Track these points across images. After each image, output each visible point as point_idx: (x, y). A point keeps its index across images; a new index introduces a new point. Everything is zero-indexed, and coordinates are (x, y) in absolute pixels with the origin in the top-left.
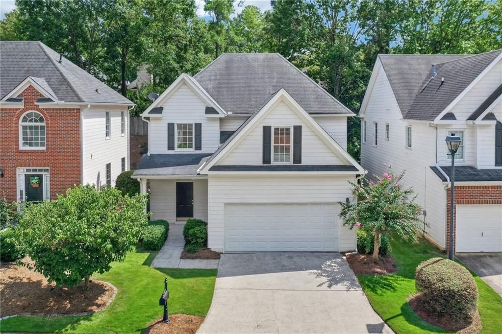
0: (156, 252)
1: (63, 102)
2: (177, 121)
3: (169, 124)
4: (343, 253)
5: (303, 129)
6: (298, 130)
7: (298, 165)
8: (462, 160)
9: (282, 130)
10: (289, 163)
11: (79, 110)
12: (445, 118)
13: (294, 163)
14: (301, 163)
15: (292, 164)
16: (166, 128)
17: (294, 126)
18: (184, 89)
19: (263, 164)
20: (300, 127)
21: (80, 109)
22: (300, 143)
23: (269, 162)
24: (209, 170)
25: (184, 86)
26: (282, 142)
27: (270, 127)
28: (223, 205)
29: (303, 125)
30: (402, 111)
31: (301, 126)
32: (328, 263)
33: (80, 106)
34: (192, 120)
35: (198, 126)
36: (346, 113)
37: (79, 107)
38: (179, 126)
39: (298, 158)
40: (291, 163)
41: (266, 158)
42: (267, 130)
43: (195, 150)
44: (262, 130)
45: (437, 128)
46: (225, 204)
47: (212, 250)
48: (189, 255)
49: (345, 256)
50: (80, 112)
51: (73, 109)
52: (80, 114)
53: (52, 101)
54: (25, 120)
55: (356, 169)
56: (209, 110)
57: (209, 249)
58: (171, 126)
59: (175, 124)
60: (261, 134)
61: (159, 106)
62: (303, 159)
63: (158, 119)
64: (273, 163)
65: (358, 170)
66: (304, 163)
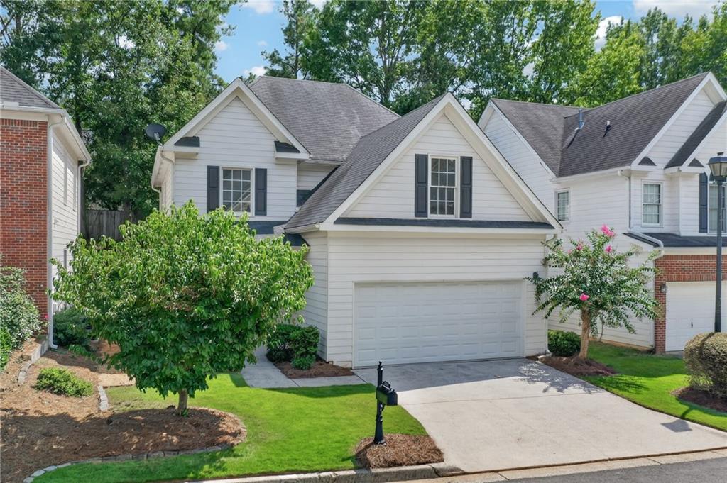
1: (14, 105)
2: (224, 162)
3: (209, 168)
4: (533, 358)
5: (475, 163)
6: (467, 162)
7: (467, 220)
8: (658, 224)
9: (443, 161)
10: (452, 216)
11: (44, 126)
12: (644, 162)
13: (461, 217)
14: (471, 217)
15: (459, 218)
16: (205, 175)
17: (461, 157)
18: (237, 109)
19: (416, 216)
20: (470, 159)
21: (46, 124)
22: (470, 183)
23: (424, 213)
24: (334, 224)
25: (236, 104)
26: (443, 183)
27: (426, 157)
28: (352, 285)
29: (475, 157)
31: (472, 158)
33: (49, 116)
34: (251, 164)
35: (262, 174)
37: (46, 120)
38: (228, 172)
39: (467, 210)
40: (457, 215)
41: (420, 209)
42: (421, 160)
43: (256, 214)
44: (413, 160)
45: (630, 179)
46: (357, 284)
47: (334, 364)
48: (301, 372)
50: (46, 130)
51: (33, 123)
52: (46, 134)
55: (551, 225)
56: (282, 146)
57: (328, 363)
58: (213, 172)
59: (220, 168)
60: (413, 167)
61: (191, 135)
62: (474, 211)
63: (191, 158)
64: (431, 217)
65: (554, 228)
66: (475, 217)
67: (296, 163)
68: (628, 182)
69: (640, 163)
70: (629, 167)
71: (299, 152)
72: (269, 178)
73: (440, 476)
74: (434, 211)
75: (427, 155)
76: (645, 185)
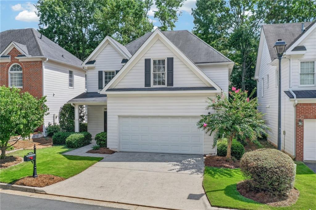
1: (30, 56)
2: (105, 69)
3: (99, 72)
4: (205, 156)
5: (174, 60)
7: (171, 87)
8: (314, 85)
9: (159, 61)
10: (164, 86)
11: (41, 62)
12: (296, 49)
13: (167, 86)
14: (173, 86)
16: (98, 75)
17: (167, 58)
18: (109, 48)
19: (145, 87)
20: (172, 59)
21: (41, 61)
22: (172, 70)
23: (149, 85)
24: (106, 91)
25: (109, 46)
26: (159, 71)
28: (117, 117)
29: (175, 57)
31: (173, 58)
33: (42, 58)
34: (114, 69)
36: (227, 62)
38: (106, 73)
39: (171, 82)
41: (147, 83)
42: (147, 61)
44: (144, 62)
45: (290, 60)
46: (119, 116)
47: (110, 149)
51: (37, 61)
52: (42, 65)
53: (25, 56)
54: (12, 70)
55: (215, 88)
56: (124, 61)
57: (108, 148)
59: (103, 72)
60: (144, 65)
61: (93, 60)
62: (174, 83)
63: (93, 68)
64: (152, 86)
65: (216, 90)
66: (175, 86)
69: (293, 50)
73: (36, 193)
74: (155, 83)
75: (150, 59)
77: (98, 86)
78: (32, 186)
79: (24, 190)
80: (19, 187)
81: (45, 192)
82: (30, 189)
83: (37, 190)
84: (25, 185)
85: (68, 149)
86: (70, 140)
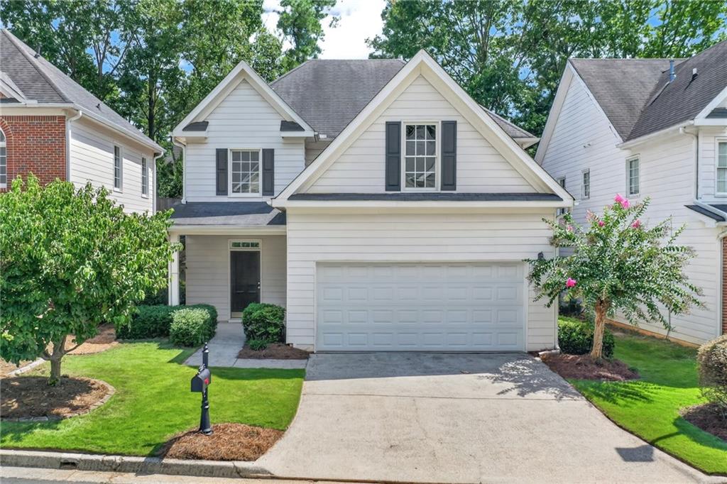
0: (194, 349)
1: (34, 103)
2: (232, 145)
3: (218, 151)
4: (534, 354)
5: (459, 128)
6: (450, 128)
7: (450, 193)
9: (421, 128)
10: (434, 188)
11: (62, 119)
12: (714, 114)
13: (442, 189)
14: (455, 189)
15: (439, 191)
16: (214, 158)
17: (442, 122)
18: (246, 91)
19: (386, 190)
20: (454, 123)
21: (64, 117)
22: (454, 151)
23: (398, 186)
24: (289, 199)
25: (244, 86)
26: (421, 152)
27: (399, 124)
28: (314, 265)
29: (459, 120)
30: (621, 133)
31: (456, 122)
32: (510, 365)
33: (65, 110)
34: (257, 145)
35: (269, 154)
37: (63, 114)
38: (236, 154)
39: (450, 179)
40: (437, 188)
41: (392, 182)
42: (393, 128)
43: (263, 195)
44: (383, 128)
45: (697, 137)
46: (319, 264)
47: (295, 346)
48: (253, 353)
49: (538, 356)
50: (64, 123)
51: (54, 118)
52: (64, 127)
53: (17, 101)
55: (558, 196)
56: (287, 126)
57: (289, 345)
58: (221, 155)
59: (229, 151)
60: (383, 136)
61: (201, 120)
62: (458, 182)
63: (201, 142)
64: (405, 189)
65: (562, 200)
66: (460, 189)
67: (303, 142)
68: (694, 142)
69: (708, 117)
70: (692, 122)
71: (304, 130)
72: (276, 158)
73: (242, 477)
74: (410, 183)
75: (400, 122)
76: (720, 144)
77: (214, 188)
78: (222, 459)
79: (202, 473)
80: (187, 465)
81: (269, 473)
82: (221, 468)
83: (245, 470)
84: (200, 458)
85: (181, 351)
86: (184, 327)
